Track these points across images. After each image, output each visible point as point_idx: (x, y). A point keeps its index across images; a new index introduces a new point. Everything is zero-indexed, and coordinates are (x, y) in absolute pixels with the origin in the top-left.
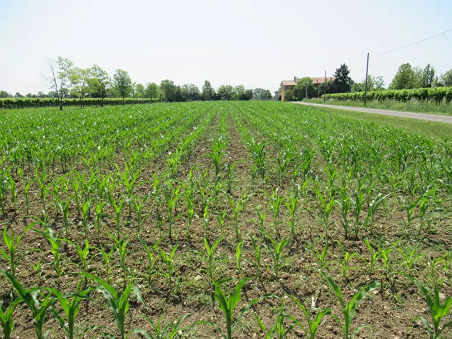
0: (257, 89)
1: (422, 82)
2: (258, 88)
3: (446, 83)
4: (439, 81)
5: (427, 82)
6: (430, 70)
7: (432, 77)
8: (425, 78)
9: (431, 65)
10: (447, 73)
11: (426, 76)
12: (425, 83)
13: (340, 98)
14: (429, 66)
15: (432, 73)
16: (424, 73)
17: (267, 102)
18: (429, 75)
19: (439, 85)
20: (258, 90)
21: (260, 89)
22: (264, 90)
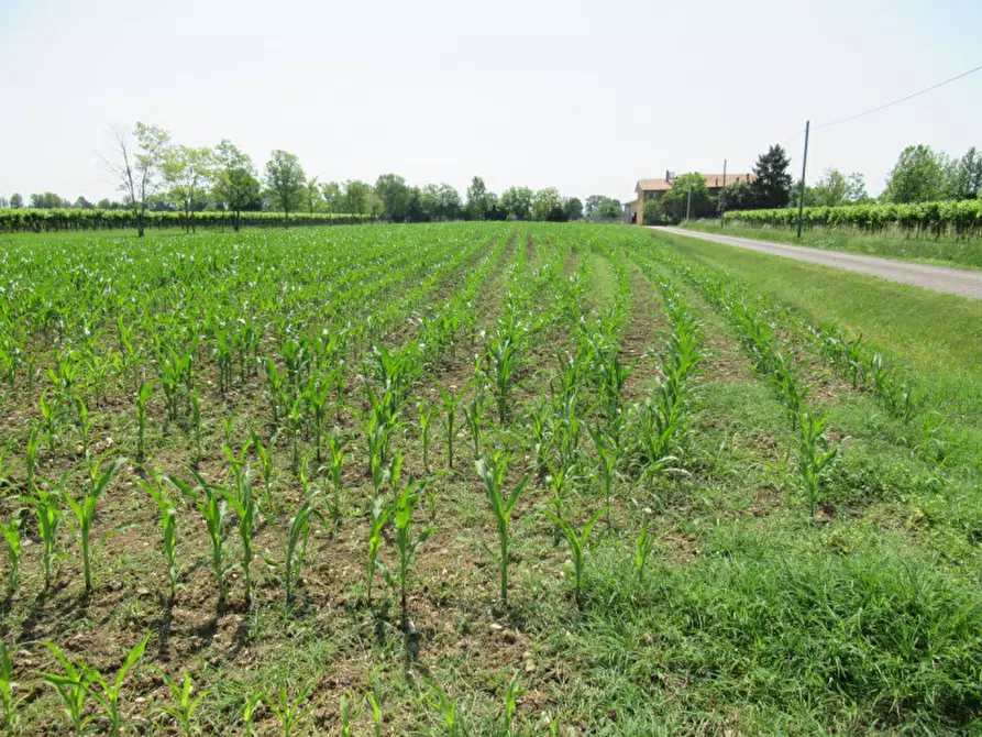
0: (594, 197)
1: (957, 188)
2: (596, 194)
5: (968, 187)
6: (975, 160)
7: (979, 176)
8: (963, 179)
9: (977, 150)
11: (965, 173)
12: (964, 189)
13: (777, 222)
14: (972, 152)
15: (980, 167)
16: (961, 166)
17: (619, 230)
18: (972, 171)
20: (594, 200)
21: (600, 198)
22: (608, 201)
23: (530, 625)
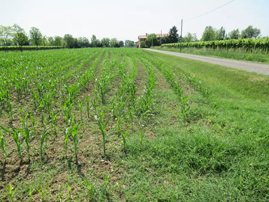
0: (127, 40)
1: (219, 37)
3: (231, 38)
4: (227, 37)
5: (221, 37)
6: (223, 30)
7: (224, 34)
8: (220, 35)
9: (223, 27)
10: (232, 32)
11: (220, 33)
13: (175, 47)
14: (222, 28)
15: (224, 32)
17: (134, 49)
18: (222, 33)
19: (228, 39)
20: (127, 41)
21: (128, 41)
22: (131, 41)
23: (112, 159)
